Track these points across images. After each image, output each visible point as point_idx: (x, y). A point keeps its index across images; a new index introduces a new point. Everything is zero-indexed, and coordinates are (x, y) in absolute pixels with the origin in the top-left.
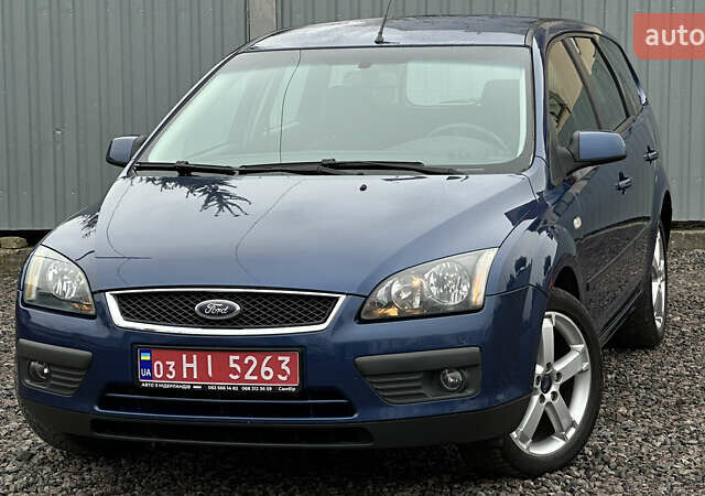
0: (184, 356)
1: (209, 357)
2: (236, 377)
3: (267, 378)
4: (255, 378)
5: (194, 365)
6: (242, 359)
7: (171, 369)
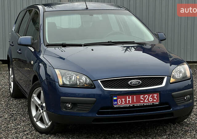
0: (127, 97)
1: (135, 96)
2: (143, 101)
3: (151, 101)
4: (148, 101)
5: (130, 99)
6: (144, 96)
7: (123, 101)
